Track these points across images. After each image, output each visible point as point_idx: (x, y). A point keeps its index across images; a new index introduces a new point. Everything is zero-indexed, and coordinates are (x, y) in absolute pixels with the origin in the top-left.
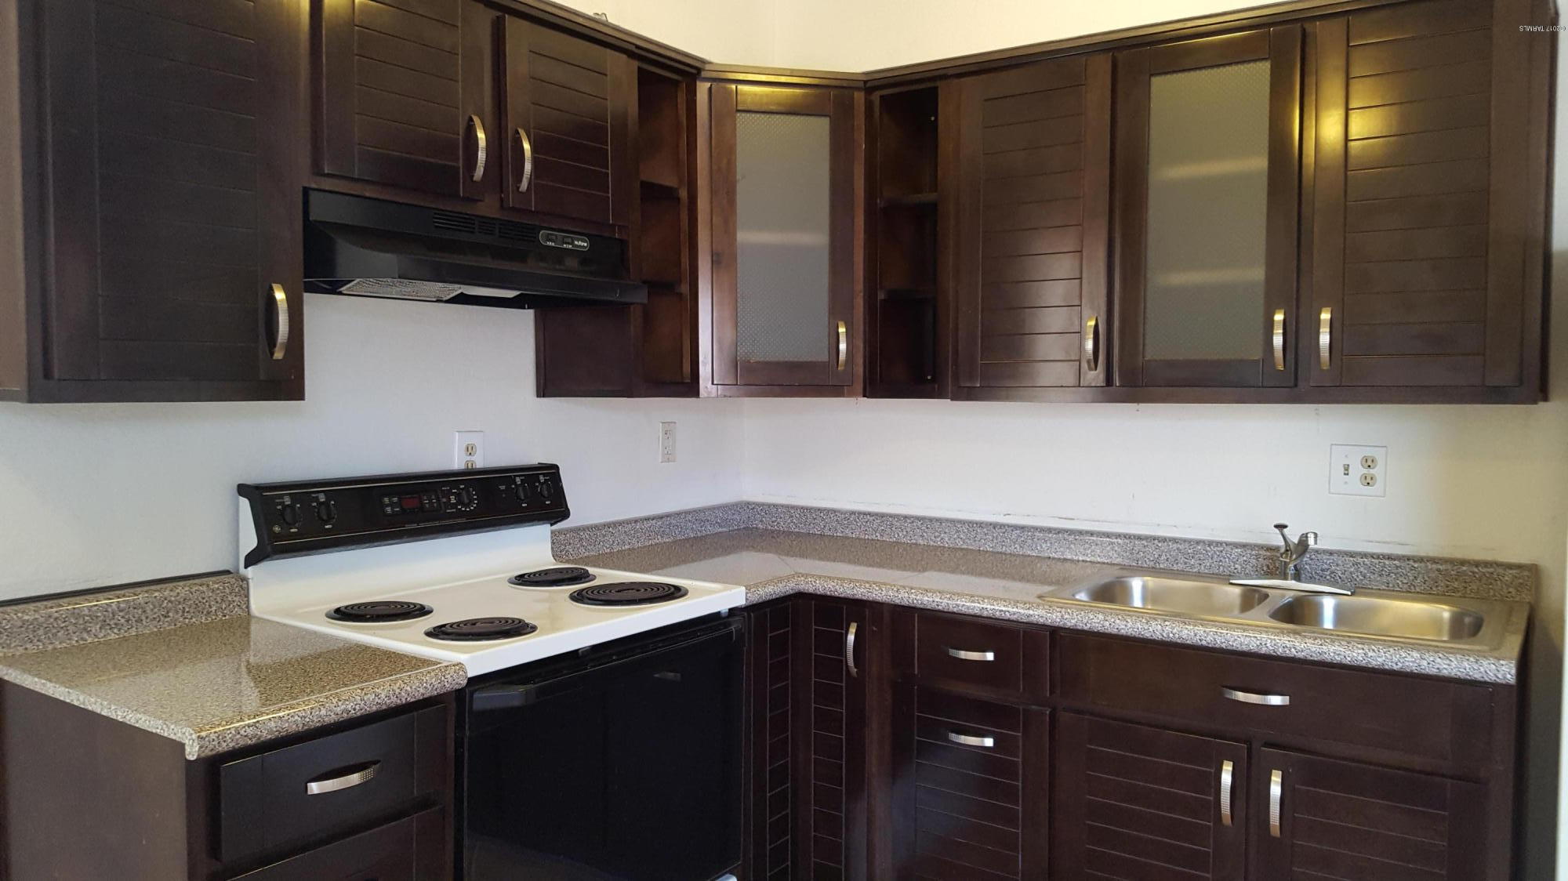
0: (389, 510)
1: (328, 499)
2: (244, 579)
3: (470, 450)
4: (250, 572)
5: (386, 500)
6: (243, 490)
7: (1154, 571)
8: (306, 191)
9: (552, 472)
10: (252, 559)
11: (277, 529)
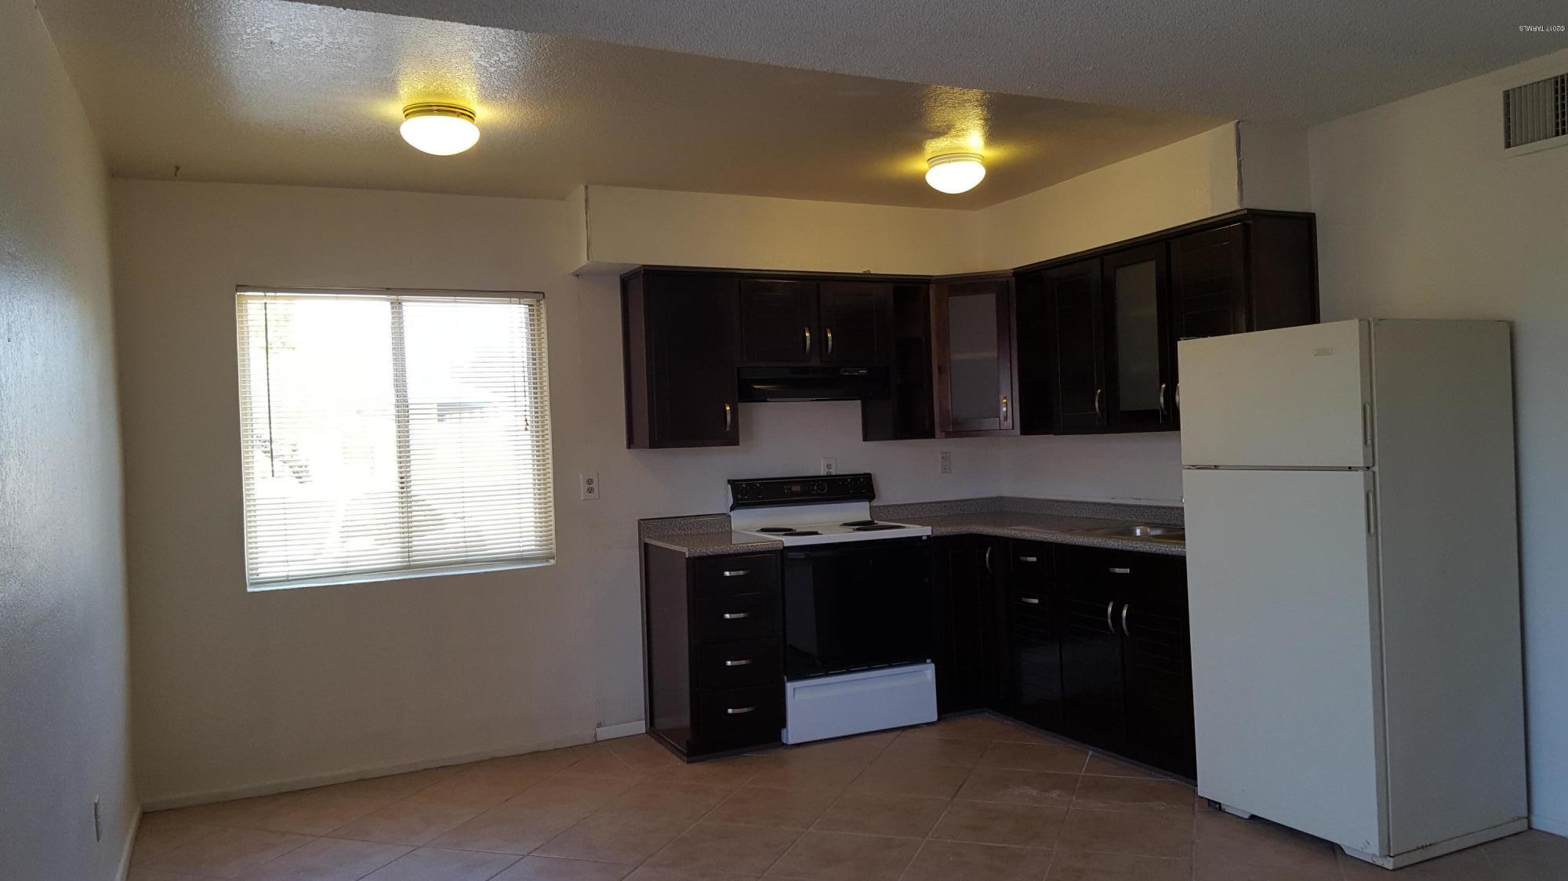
0: (786, 491)
1: (761, 485)
2: (730, 516)
3: (829, 466)
4: (732, 514)
5: (785, 487)
6: (729, 482)
7: (1147, 524)
8: (739, 369)
9: (868, 477)
10: (732, 509)
11: (739, 496)
